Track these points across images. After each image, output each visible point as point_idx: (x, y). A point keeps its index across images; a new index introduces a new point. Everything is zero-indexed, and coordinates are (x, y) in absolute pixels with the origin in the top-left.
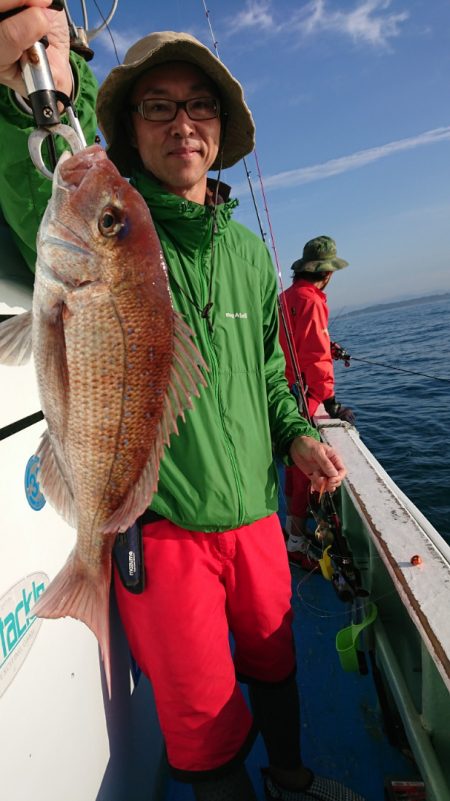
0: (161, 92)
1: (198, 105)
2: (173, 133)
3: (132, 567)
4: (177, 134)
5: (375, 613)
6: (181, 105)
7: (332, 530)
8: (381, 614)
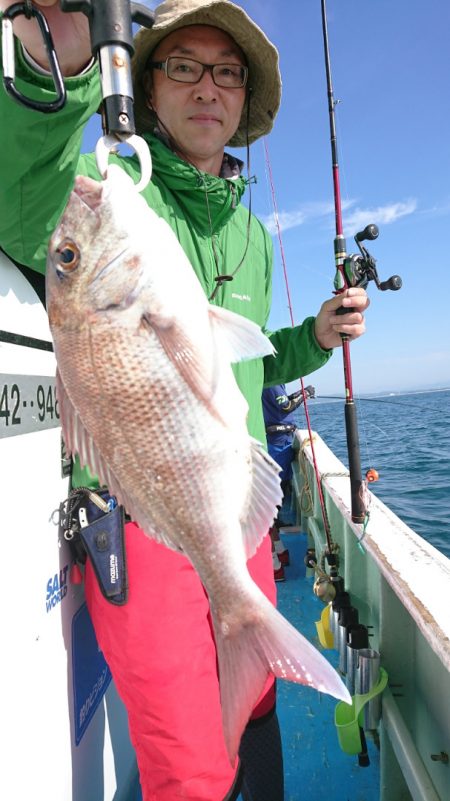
0: (189, 52)
1: (225, 72)
2: (196, 96)
3: (114, 574)
4: (200, 98)
5: (384, 682)
6: (208, 68)
7: (334, 584)
8: (391, 685)
